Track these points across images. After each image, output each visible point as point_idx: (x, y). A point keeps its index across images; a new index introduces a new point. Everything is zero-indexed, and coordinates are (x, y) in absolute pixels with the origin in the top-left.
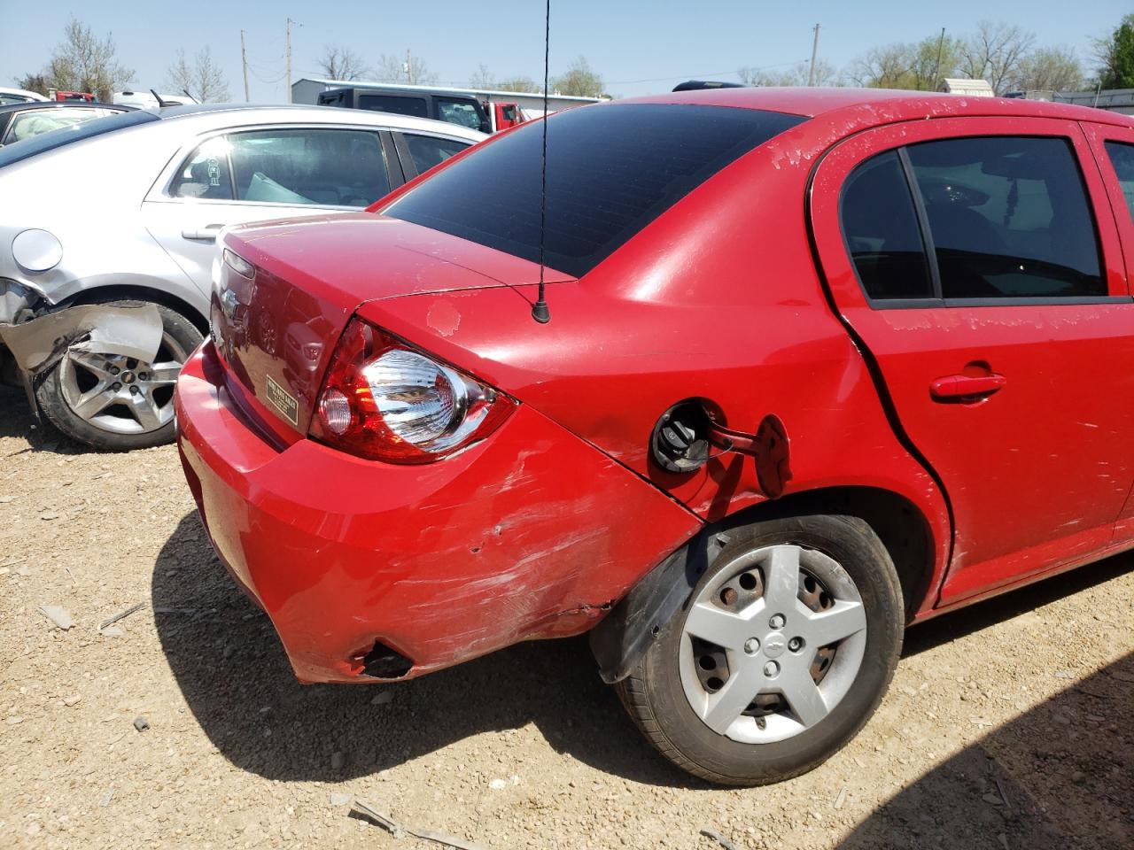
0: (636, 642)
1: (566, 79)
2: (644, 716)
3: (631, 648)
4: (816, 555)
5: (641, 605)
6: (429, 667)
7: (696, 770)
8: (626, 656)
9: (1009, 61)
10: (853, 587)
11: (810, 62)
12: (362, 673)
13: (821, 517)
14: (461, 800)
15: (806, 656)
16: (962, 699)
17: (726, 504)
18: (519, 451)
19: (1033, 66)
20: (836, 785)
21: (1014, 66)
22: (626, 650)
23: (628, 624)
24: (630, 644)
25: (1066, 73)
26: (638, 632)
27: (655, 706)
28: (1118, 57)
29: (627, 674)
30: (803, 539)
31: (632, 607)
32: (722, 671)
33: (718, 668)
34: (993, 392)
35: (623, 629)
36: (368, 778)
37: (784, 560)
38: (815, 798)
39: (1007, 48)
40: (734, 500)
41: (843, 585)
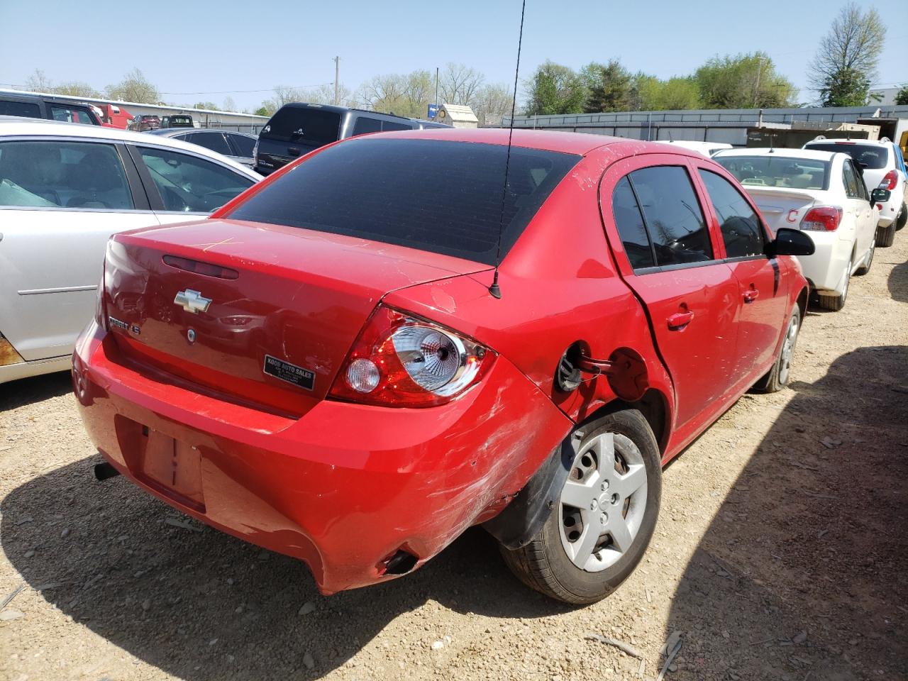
0: (536, 516)
1: (124, 87)
2: (542, 566)
3: (533, 521)
4: (621, 437)
5: (538, 488)
6: (425, 560)
7: (570, 598)
8: (529, 527)
9: (470, 92)
10: (639, 455)
11: (334, 85)
12: (385, 574)
13: (622, 412)
14: (419, 663)
15: (619, 504)
16: (674, 520)
17: (586, 409)
18: (498, 387)
19: (485, 96)
20: (640, 588)
21: (473, 96)
22: (529, 522)
23: (529, 504)
24: (532, 518)
25: (507, 102)
26: (537, 508)
27: (549, 558)
28: (539, 93)
29: (532, 540)
30: (616, 428)
31: (531, 492)
32: (579, 525)
33: (577, 524)
34: (687, 323)
35: (526, 508)
36: (341, 668)
37: (606, 442)
38: (634, 599)
39: (468, 83)
40: (590, 406)
41: (634, 455)
